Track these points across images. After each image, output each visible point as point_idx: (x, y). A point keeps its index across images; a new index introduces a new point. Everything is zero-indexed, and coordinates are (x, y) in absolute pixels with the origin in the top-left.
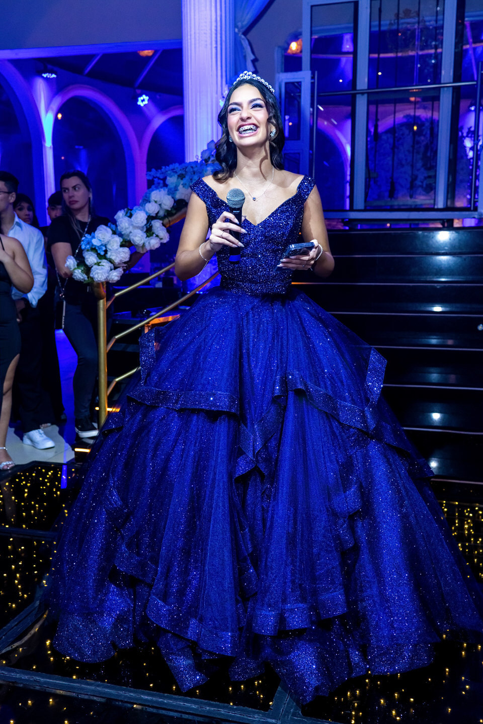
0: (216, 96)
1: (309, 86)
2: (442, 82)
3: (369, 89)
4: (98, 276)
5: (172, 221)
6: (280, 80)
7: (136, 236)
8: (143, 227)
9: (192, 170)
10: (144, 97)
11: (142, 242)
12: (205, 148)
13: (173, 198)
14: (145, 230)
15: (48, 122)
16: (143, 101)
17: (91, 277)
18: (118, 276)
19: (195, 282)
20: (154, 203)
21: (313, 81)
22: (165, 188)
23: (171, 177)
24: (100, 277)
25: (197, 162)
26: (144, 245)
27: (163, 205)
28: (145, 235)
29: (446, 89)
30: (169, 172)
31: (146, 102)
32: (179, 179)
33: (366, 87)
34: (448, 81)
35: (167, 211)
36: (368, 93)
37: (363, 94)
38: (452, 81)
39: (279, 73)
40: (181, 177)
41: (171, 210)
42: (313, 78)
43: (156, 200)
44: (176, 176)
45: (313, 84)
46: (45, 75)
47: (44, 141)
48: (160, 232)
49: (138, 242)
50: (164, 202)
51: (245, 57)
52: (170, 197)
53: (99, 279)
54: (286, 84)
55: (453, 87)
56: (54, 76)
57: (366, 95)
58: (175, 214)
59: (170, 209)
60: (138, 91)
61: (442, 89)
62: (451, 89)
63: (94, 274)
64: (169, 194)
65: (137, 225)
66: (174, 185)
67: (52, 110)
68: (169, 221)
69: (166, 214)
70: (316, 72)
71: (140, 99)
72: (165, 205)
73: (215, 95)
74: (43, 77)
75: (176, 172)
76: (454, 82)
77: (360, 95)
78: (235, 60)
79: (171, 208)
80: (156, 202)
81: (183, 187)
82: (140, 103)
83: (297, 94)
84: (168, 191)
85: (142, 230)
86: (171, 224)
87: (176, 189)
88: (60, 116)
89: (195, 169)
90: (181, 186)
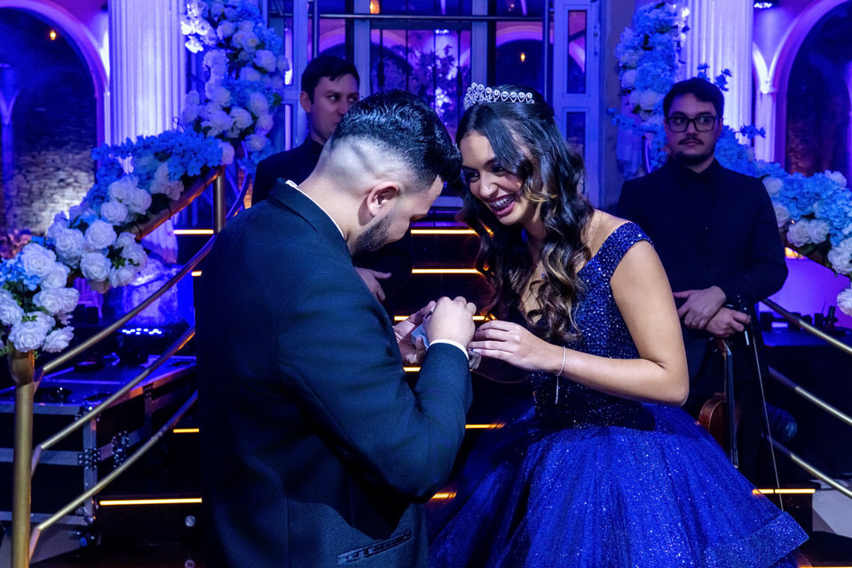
4: (25, 340)
5: (145, 230)
7: (91, 265)
8: (106, 250)
11: (105, 274)
13: (149, 193)
14: (108, 252)
17: (10, 342)
18: (66, 341)
20: (117, 204)
23: (142, 157)
24: (29, 340)
26: (107, 280)
27: (132, 207)
28: (110, 264)
32: (157, 160)
40: (159, 156)
41: (146, 215)
43: (120, 197)
44: (151, 154)
48: (134, 253)
49: (95, 275)
50: (133, 200)
53: (26, 346)
59: (144, 213)
63: (18, 335)
64: (139, 186)
65: (96, 246)
66: (149, 169)
68: (141, 231)
72: (135, 206)
79: (147, 210)
80: (120, 201)
84: (138, 181)
85: (103, 254)
87: (151, 175)
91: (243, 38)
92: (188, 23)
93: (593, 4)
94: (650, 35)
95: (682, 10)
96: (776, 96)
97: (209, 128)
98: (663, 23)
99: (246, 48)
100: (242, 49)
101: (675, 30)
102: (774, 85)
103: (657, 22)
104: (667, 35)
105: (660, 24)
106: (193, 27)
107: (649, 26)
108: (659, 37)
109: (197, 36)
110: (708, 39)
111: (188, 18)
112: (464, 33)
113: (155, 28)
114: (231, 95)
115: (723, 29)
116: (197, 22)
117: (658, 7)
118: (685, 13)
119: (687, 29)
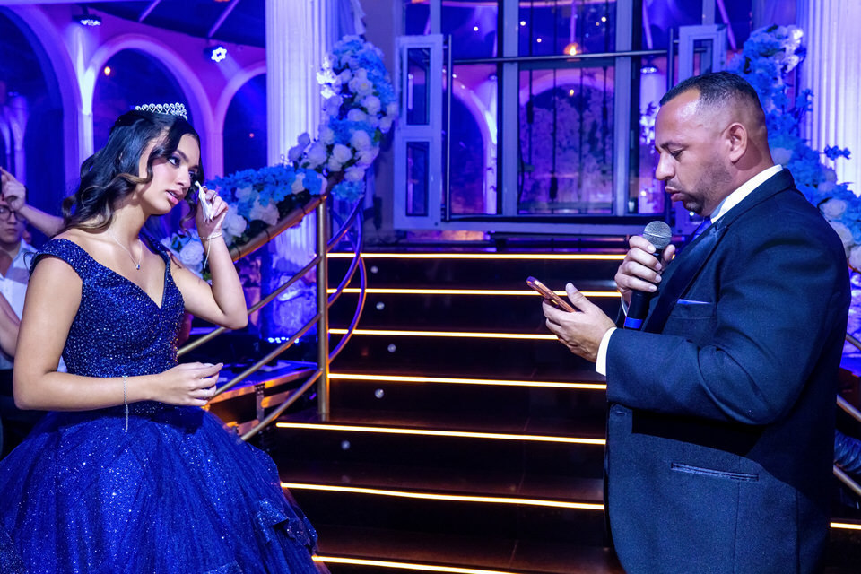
0: (312, 66)
1: (441, 54)
2: (617, 49)
3: (519, 56)
5: (244, 251)
6: (401, 45)
8: (198, 266)
9: (273, 180)
10: (220, 50)
12: (295, 144)
13: (245, 218)
14: (201, 269)
15: (86, 82)
16: (219, 55)
19: (279, 324)
21: (446, 47)
22: (234, 204)
23: (242, 187)
25: (283, 165)
27: (230, 230)
29: (622, 58)
30: (240, 182)
31: (223, 56)
32: (256, 191)
33: (516, 54)
34: (625, 49)
35: (236, 238)
36: (520, 62)
37: (512, 62)
38: (630, 47)
39: (399, 36)
40: (259, 187)
41: (242, 237)
42: (446, 43)
44: (251, 186)
45: (446, 52)
46: (85, 22)
47: (81, 107)
50: (232, 225)
51: (352, 14)
52: (240, 217)
54: (409, 50)
55: (632, 56)
56: (97, 23)
57: (516, 64)
58: (248, 241)
59: (240, 236)
60: (213, 43)
61: (617, 60)
62: (629, 59)
64: (239, 214)
65: (188, 263)
66: (248, 199)
67: (94, 66)
68: (239, 252)
69: (234, 241)
70: (450, 37)
71: (215, 52)
72: (233, 230)
73: (310, 66)
74: (82, 24)
75: (250, 181)
76: (633, 50)
77: (509, 64)
78: (339, 20)
79: (242, 234)
81: (261, 204)
82: (214, 57)
83: (424, 61)
84: (239, 208)
85: (196, 270)
86: (242, 256)
87: (250, 205)
88: (107, 71)
89: (279, 178)
90: (256, 203)
91: (357, 82)
92: (322, 74)
93: (720, 33)
94: (752, 58)
95: (793, 32)
97: (308, 164)
98: (768, 47)
99: (359, 92)
100: (356, 94)
101: (782, 53)
103: (761, 46)
104: (771, 59)
105: (764, 47)
106: (327, 77)
107: (753, 51)
108: (762, 60)
109: (329, 84)
110: (829, 60)
111: (322, 70)
113: (300, 80)
114: (335, 134)
115: (846, 49)
116: (328, 72)
117: (769, 31)
118: (797, 35)
119: (801, 51)
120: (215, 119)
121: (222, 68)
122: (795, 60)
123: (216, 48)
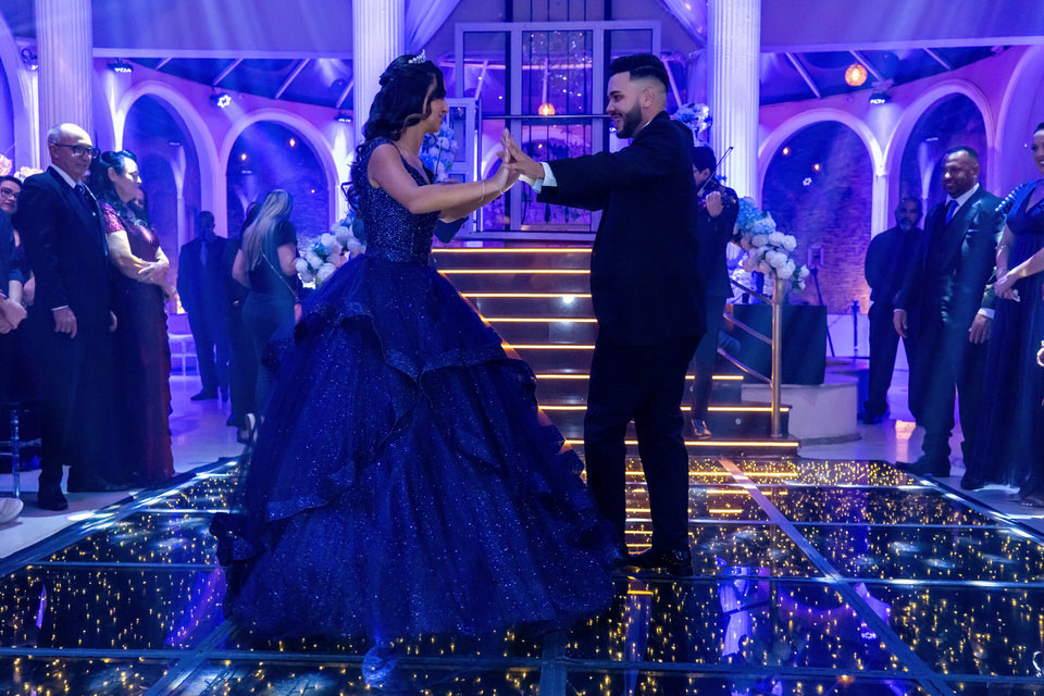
1: (474, 111)
2: (593, 112)
10: (226, 97)
16: (225, 102)
21: (477, 107)
31: (228, 104)
33: (520, 113)
36: (522, 119)
37: (517, 119)
42: (477, 104)
46: (117, 70)
55: (603, 118)
56: (129, 70)
60: (220, 90)
61: (593, 120)
67: (123, 109)
71: (221, 99)
77: (514, 120)
82: (220, 104)
95: (703, 108)
96: (890, 178)
101: (696, 120)
102: (886, 169)
112: (588, 127)
117: (689, 107)
118: (706, 110)
119: (709, 120)
120: (220, 161)
121: (227, 112)
122: (704, 126)
123: (222, 95)
